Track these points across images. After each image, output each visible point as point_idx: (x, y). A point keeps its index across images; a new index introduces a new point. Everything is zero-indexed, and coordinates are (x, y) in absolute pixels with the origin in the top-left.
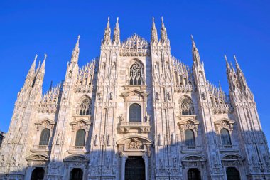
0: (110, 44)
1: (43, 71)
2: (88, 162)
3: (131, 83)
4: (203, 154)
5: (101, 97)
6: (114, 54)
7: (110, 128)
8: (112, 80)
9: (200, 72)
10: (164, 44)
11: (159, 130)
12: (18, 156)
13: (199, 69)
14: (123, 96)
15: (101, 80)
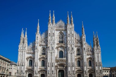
0: (51, 25)
2: (47, 72)
3: (60, 43)
4: (82, 69)
5: (50, 48)
6: (53, 30)
7: (53, 60)
8: (53, 42)
10: (72, 26)
11: (69, 61)
12: (23, 70)
13: (84, 38)
14: (57, 48)
15: (49, 41)
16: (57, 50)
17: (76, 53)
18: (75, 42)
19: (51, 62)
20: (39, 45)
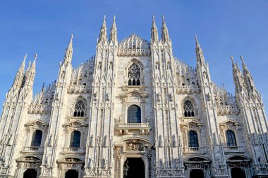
0: (106, 43)
1: (34, 71)
2: (84, 164)
3: (130, 84)
4: (206, 155)
5: (97, 98)
6: (110, 54)
7: (106, 130)
8: (108, 81)
9: (204, 72)
10: (166, 44)
11: (160, 132)
12: (7, 157)
13: (203, 70)
14: (121, 97)
15: (96, 81)
16: (122, 103)
17: (180, 111)
18: (175, 80)
19: (98, 134)
20: (65, 90)
